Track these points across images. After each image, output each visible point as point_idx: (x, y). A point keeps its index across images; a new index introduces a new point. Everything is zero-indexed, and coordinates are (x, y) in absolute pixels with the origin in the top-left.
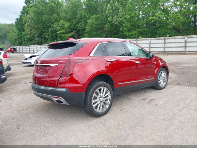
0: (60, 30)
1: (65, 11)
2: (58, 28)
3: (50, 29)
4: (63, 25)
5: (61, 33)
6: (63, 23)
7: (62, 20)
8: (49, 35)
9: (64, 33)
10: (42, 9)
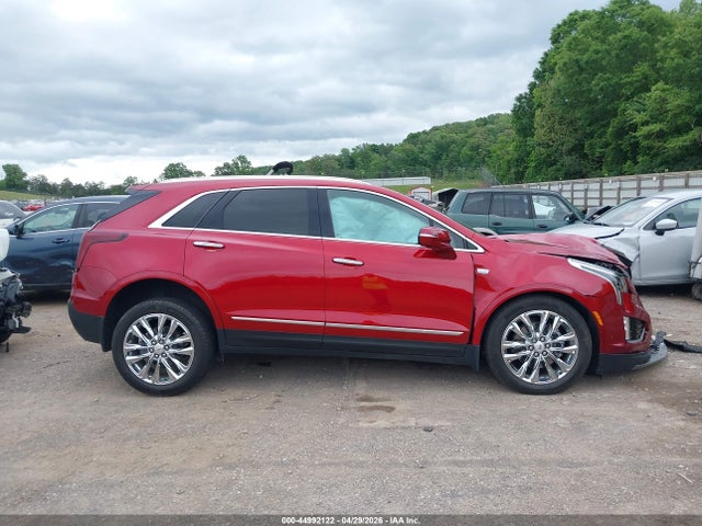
0: (646, 123)
1: (680, 44)
2: (639, 118)
3: (615, 123)
4: (664, 100)
5: (648, 136)
6: (663, 95)
7: (660, 85)
8: (607, 145)
9: (661, 135)
10: (597, 52)
